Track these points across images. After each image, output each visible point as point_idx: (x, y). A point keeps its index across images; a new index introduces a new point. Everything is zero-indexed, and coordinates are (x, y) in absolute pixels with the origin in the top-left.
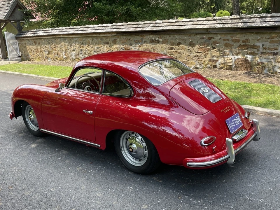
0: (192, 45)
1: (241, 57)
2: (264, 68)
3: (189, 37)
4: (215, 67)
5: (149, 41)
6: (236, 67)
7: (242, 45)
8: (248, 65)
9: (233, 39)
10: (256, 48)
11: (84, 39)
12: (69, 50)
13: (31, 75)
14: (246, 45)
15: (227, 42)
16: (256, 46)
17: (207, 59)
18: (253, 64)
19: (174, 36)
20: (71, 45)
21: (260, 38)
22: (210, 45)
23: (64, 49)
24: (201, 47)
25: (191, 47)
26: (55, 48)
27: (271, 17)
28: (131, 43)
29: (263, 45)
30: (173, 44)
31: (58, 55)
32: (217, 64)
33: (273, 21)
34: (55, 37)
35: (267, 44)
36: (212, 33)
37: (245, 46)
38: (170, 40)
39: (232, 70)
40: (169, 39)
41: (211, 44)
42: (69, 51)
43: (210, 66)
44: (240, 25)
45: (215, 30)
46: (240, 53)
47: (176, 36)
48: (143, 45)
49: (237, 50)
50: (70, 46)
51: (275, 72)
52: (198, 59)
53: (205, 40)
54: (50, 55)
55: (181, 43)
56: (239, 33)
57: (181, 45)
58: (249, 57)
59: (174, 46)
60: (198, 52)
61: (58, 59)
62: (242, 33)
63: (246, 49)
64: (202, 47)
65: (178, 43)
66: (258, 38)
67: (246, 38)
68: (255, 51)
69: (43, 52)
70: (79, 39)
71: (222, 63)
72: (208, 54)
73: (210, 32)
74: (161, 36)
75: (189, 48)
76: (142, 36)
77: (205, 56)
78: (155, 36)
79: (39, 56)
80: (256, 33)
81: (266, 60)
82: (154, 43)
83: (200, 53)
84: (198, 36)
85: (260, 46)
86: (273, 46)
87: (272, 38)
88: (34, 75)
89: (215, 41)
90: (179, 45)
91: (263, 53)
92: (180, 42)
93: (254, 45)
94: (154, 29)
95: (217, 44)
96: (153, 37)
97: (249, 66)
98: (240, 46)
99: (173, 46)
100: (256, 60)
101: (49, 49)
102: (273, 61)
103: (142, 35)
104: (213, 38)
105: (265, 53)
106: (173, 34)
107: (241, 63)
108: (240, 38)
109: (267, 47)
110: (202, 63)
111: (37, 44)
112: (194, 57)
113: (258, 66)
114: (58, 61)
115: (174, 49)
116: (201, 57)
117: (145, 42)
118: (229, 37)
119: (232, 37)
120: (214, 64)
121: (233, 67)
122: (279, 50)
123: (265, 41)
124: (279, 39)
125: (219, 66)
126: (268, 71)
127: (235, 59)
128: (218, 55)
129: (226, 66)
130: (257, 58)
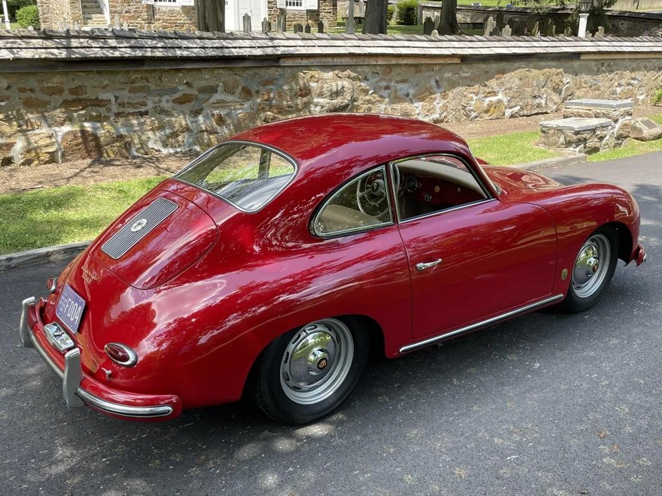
1: (71, 130)
2: (127, 146)
4: (8, 161)
6: (63, 155)
7: (69, 101)
8: (93, 144)
9: (44, 87)
10: (103, 106)
14: (80, 100)
15: (29, 94)
16: (102, 100)
18: (104, 141)
21: (107, 82)
29: (116, 98)
32: (13, 153)
33: (127, 47)
35: (125, 95)
37: (76, 102)
39: (57, 162)
46: (69, 120)
49: (59, 113)
51: (150, 151)
56: (57, 73)
58: (91, 127)
62: (67, 73)
63: (82, 109)
66: (105, 84)
68: (103, 111)
71: (27, 149)
80: (98, 72)
81: (125, 129)
85: (110, 100)
86: (137, 97)
87: (132, 83)
91: (118, 115)
93: (97, 98)
95: (3, 101)
97: (96, 146)
98: (66, 104)
100: (109, 130)
102: (139, 128)
105: (122, 115)
107: (76, 142)
108: (61, 83)
109: (126, 100)
113: (114, 145)
118: (32, 82)
119: (40, 82)
120: (3, 155)
121: (60, 154)
122: (150, 106)
123: (120, 89)
124: (146, 84)
125: (21, 157)
126: (139, 150)
127: (60, 135)
128: (11, 130)
129: (42, 156)
130: (109, 127)
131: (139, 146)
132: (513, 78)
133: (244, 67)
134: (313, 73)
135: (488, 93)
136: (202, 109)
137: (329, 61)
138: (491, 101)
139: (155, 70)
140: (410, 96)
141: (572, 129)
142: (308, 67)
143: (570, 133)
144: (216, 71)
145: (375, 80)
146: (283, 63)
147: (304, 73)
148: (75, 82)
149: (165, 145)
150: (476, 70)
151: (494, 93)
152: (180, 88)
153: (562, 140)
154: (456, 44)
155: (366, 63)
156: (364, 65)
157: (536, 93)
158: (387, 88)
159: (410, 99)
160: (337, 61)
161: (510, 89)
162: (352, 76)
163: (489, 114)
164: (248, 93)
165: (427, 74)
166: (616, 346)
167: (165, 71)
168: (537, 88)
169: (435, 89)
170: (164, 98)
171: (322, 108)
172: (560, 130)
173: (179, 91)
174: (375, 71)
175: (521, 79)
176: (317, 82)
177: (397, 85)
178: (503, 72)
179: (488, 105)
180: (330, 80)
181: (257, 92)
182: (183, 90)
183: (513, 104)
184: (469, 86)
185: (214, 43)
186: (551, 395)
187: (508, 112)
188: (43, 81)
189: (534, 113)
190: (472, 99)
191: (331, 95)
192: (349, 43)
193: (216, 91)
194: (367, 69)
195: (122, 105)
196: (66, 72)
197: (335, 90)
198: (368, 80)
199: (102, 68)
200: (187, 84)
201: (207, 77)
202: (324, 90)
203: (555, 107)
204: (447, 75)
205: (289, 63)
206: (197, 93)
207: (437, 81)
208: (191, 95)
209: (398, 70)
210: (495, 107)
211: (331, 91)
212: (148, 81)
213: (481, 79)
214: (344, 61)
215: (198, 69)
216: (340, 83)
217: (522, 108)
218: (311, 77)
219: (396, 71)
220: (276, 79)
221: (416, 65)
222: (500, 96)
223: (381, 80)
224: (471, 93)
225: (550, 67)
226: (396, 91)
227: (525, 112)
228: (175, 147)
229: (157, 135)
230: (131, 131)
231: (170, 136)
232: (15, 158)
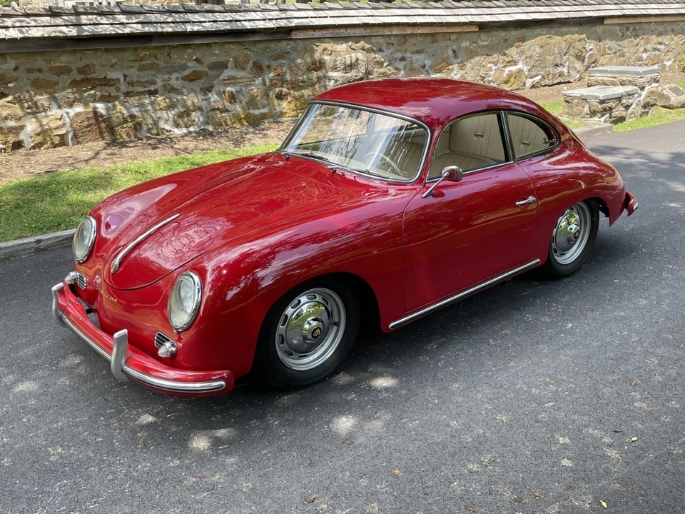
1: (82, 111)
2: (138, 126)
4: (18, 145)
6: (75, 136)
7: (77, 81)
8: (103, 125)
9: (52, 67)
10: (112, 85)
14: (88, 80)
15: (36, 75)
16: (111, 79)
18: (114, 122)
21: (115, 60)
29: (125, 76)
35: (134, 73)
37: (86, 82)
39: (68, 145)
46: (79, 100)
49: (69, 94)
51: (160, 131)
56: (65, 52)
58: (101, 107)
62: (75, 52)
63: (91, 89)
66: (113, 62)
67: (84, 62)
68: (112, 91)
71: (37, 131)
80: (107, 50)
81: (137, 109)
85: (119, 79)
86: (146, 76)
87: (140, 61)
91: (127, 94)
93: (105, 78)
95: (11, 82)
97: (106, 128)
98: (74, 83)
100: (118, 110)
102: (149, 107)
105: (132, 94)
107: (86, 123)
108: (69, 62)
109: (135, 79)
113: (125, 126)
118: (39, 62)
119: (48, 61)
120: (12, 139)
121: (70, 136)
122: (159, 84)
123: (128, 67)
124: (155, 61)
125: (30, 140)
126: (149, 130)
127: (69, 117)
128: (20, 112)
129: (51, 139)
130: (119, 107)
131: (150, 126)
132: (535, 44)
133: (255, 41)
134: (326, 45)
135: (508, 62)
136: (212, 87)
137: (343, 32)
138: (510, 71)
139: (164, 47)
140: (427, 68)
141: (597, 97)
142: (320, 39)
143: (594, 102)
144: (226, 46)
145: (390, 51)
146: (295, 35)
147: (317, 46)
148: (84, 60)
149: (177, 126)
150: (494, 38)
151: (514, 63)
152: (190, 64)
153: (586, 109)
154: (473, 11)
155: (381, 33)
156: (379, 36)
157: (558, 61)
158: (403, 59)
159: (427, 71)
160: (351, 32)
161: (531, 57)
162: (366, 48)
163: (509, 85)
164: (259, 69)
165: (443, 44)
166: (645, 307)
167: (174, 47)
168: (559, 56)
169: (453, 60)
170: (174, 76)
171: (336, 82)
172: (584, 99)
173: (188, 67)
174: (390, 41)
175: (542, 47)
176: (330, 55)
177: (412, 56)
178: (523, 40)
179: (508, 75)
180: (342, 52)
181: (269, 67)
182: (192, 67)
183: (534, 73)
184: (488, 55)
185: (226, 17)
186: (584, 351)
187: (529, 82)
188: (51, 60)
189: (556, 82)
190: (491, 69)
191: (345, 68)
192: (362, 12)
193: (226, 67)
194: (381, 40)
195: (131, 84)
196: (74, 50)
197: (349, 63)
198: (382, 51)
199: (111, 46)
200: (197, 60)
201: (217, 52)
202: (338, 63)
203: (578, 76)
204: (465, 44)
205: (301, 35)
206: (207, 70)
207: (454, 51)
208: (201, 72)
209: (413, 40)
210: (515, 77)
211: (345, 63)
212: (156, 58)
213: (500, 47)
214: (358, 32)
215: (208, 45)
216: (353, 55)
217: (543, 78)
218: (324, 50)
219: (412, 40)
220: (288, 53)
221: (432, 35)
222: (520, 66)
223: (396, 51)
224: (490, 63)
225: (572, 33)
226: (411, 63)
227: (547, 82)
228: (187, 127)
229: (168, 115)
230: (140, 111)
231: (180, 115)
232: (25, 142)
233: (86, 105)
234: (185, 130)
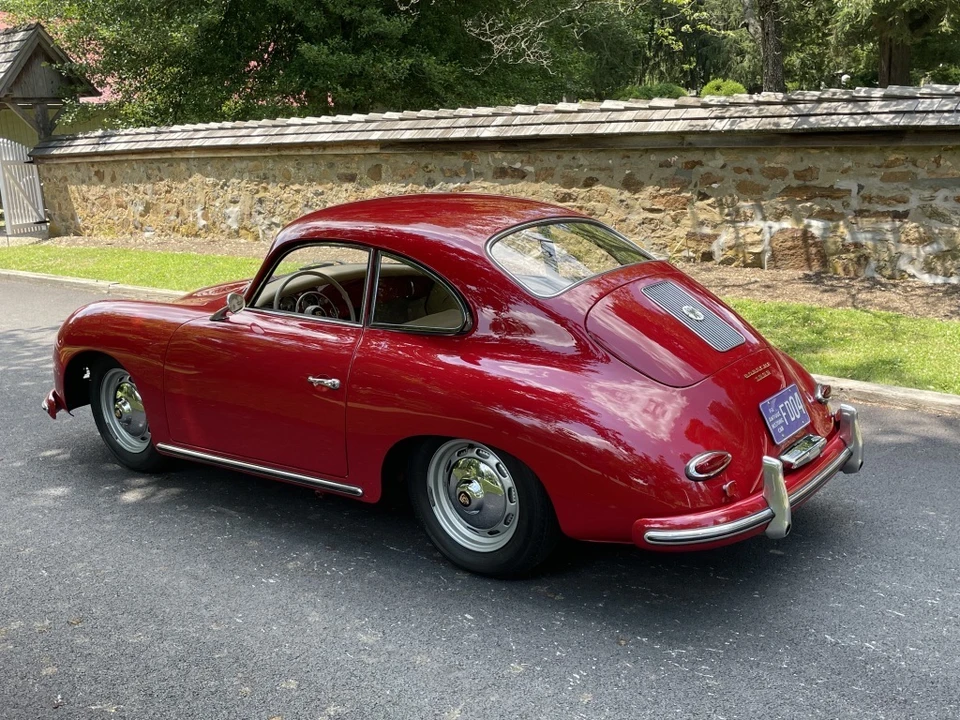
0: (632, 185)
1: (790, 227)
2: (863, 260)
3: (624, 161)
4: (708, 256)
5: (490, 174)
6: (773, 257)
7: (792, 188)
8: (813, 250)
9: (764, 168)
10: (838, 198)
11: (270, 166)
12: (220, 200)
13: (91, 282)
14: (807, 188)
15: (745, 175)
16: (838, 190)
17: (681, 232)
18: (828, 248)
19: (574, 158)
20: (225, 184)
21: (850, 164)
22: (691, 187)
23: (200, 197)
24: (662, 192)
25: (629, 191)
26: (167, 192)
27: (885, 98)
28: (429, 179)
29: (861, 187)
30: (570, 182)
31: (178, 216)
32: (715, 247)
33: (891, 112)
34: (169, 156)
35: (874, 185)
36: (698, 149)
37: (804, 190)
38: (559, 170)
39: (762, 268)
40: (557, 166)
41: (694, 183)
42: (217, 204)
43: (691, 254)
44: (787, 124)
45: (709, 139)
46: (789, 213)
47: (579, 155)
48: (471, 184)
49: (778, 203)
50: (222, 188)
51: (897, 274)
52: (653, 231)
53: (673, 169)
54: (151, 217)
55: (597, 180)
56: (782, 150)
57: (598, 188)
58: (817, 227)
59: (574, 190)
60: (652, 211)
61: (178, 231)
62: (795, 150)
63: (807, 200)
64: (666, 194)
65: (585, 181)
66: (846, 166)
67: (807, 163)
68: (837, 206)
69: (126, 208)
70: (251, 164)
71: (731, 244)
72: (685, 214)
73: (690, 144)
74: (532, 155)
75: (623, 197)
76: (466, 157)
77: (676, 221)
78: (509, 156)
79: (110, 221)
80: (840, 150)
81: (869, 236)
82: (507, 179)
83: (659, 211)
84: (653, 157)
85: (850, 191)
86: (891, 190)
87: (888, 167)
88: (102, 283)
89: (708, 173)
90: (591, 185)
91: (860, 213)
92: (594, 174)
93: (832, 186)
94: (507, 132)
95: (715, 182)
96: (503, 159)
97: (816, 255)
98: (789, 191)
99: (570, 188)
100: (838, 234)
101: (147, 197)
102: (889, 236)
103: (469, 152)
104: (700, 163)
105: (867, 214)
106: (572, 151)
107: (789, 244)
108: (787, 163)
109: (874, 193)
110: (666, 246)
111: (108, 179)
112: (640, 224)
113: (844, 256)
114: (179, 236)
115: (575, 200)
116: (662, 226)
117: (478, 175)
118: (751, 160)
119: (761, 160)
120: (703, 248)
121: (767, 257)
122: (914, 203)
123: (868, 175)
124: (912, 168)
125: (721, 253)
126: (879, 269)
127: (770, 233)
128: (718, 219)
129: (744, 256)
130: (842, 229)
131: (882, 263)
139: (930, 148)
148: (805, 162)
149: (931, 270)
167: (946, 150)
170: (942, 193)
188: (765, 160)
212: (915, 165)
228: (945, 275)
229: (918, 251)
230: (873, 239)
231: (941, 256)
232: (716, 254)
233: (798, 220)
234: (940, 280)
